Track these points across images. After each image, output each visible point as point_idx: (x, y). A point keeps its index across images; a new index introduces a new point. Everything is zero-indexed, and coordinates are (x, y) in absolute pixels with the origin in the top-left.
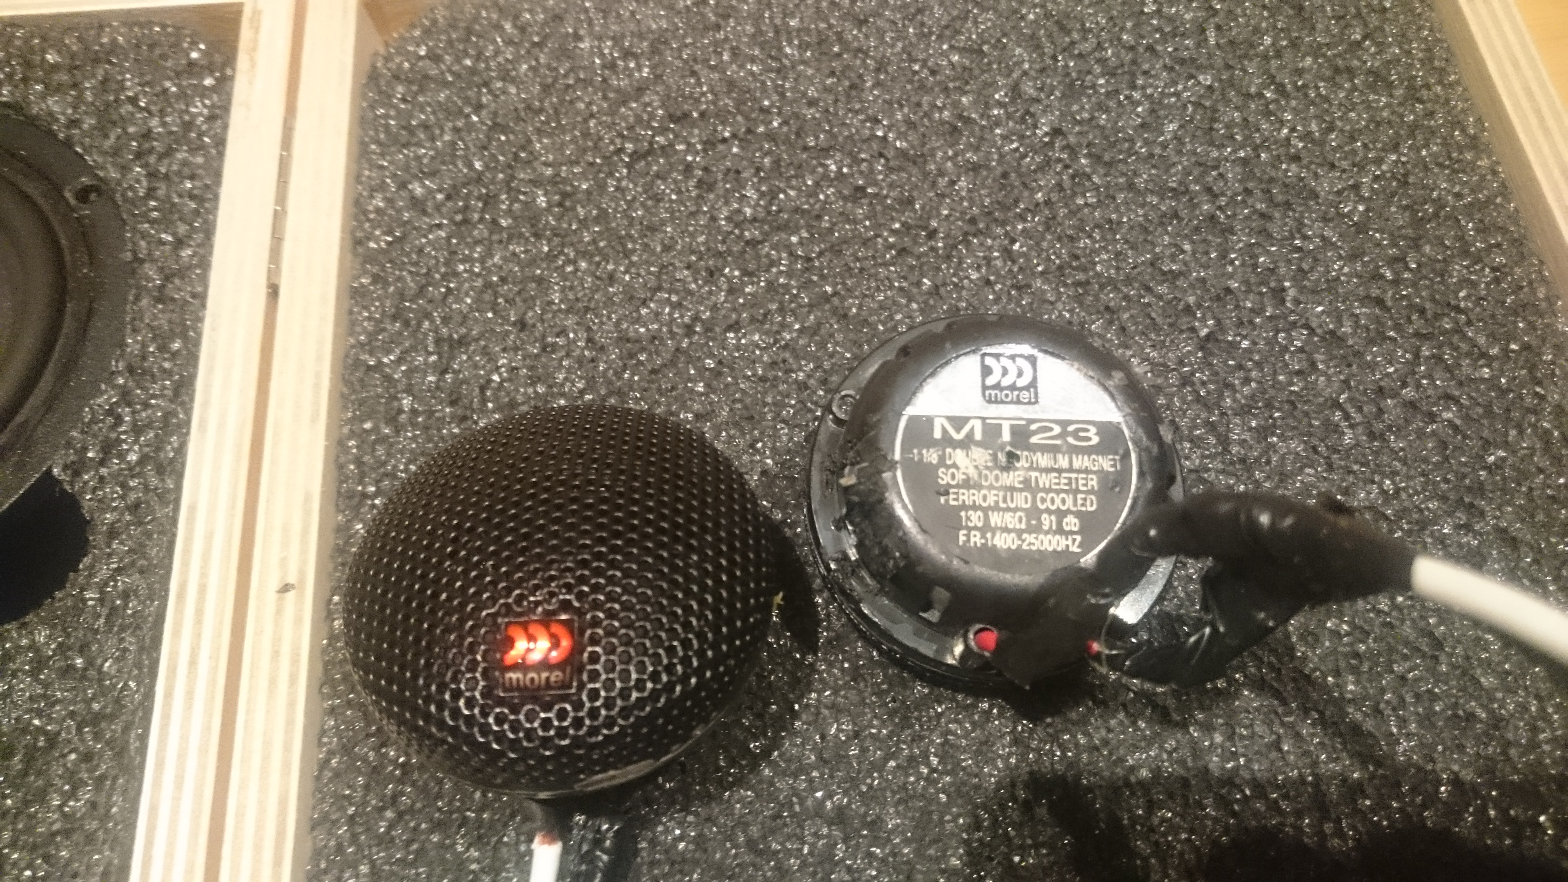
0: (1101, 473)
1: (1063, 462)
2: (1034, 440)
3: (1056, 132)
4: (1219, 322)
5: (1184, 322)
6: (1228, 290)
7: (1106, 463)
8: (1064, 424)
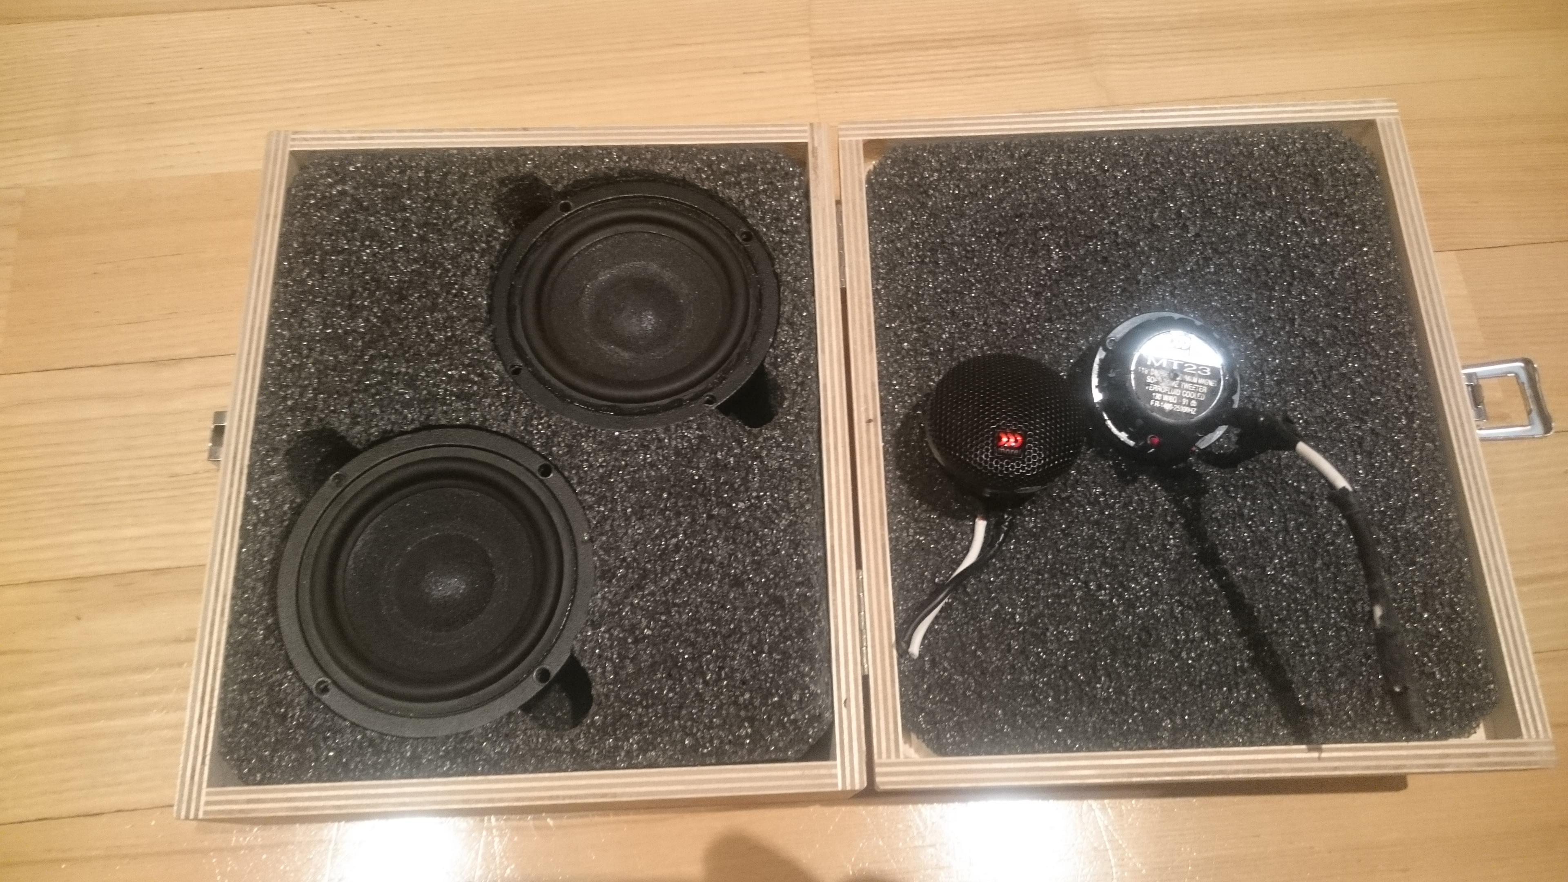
0: (1208, 386)
1: (1195, 380)
2: (1186, 370)
3: (1197, 235)
4: (1265, 332)
5: (1249, 331)
6: (1270, 318)
7: (1211, 383)
8: (1198, 366)
